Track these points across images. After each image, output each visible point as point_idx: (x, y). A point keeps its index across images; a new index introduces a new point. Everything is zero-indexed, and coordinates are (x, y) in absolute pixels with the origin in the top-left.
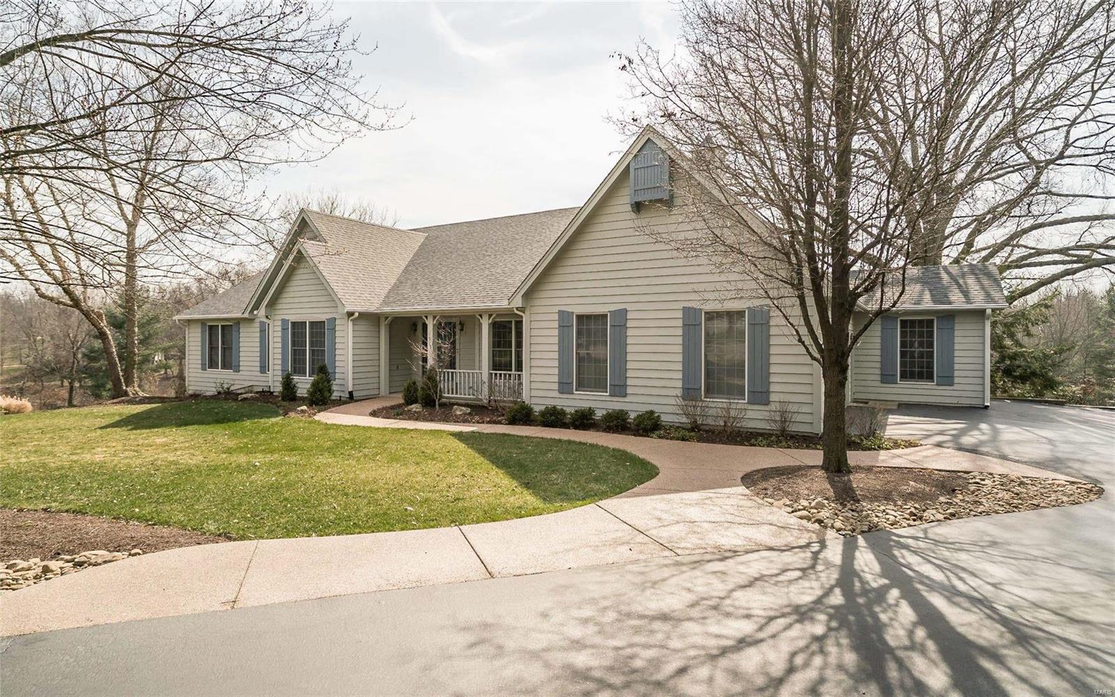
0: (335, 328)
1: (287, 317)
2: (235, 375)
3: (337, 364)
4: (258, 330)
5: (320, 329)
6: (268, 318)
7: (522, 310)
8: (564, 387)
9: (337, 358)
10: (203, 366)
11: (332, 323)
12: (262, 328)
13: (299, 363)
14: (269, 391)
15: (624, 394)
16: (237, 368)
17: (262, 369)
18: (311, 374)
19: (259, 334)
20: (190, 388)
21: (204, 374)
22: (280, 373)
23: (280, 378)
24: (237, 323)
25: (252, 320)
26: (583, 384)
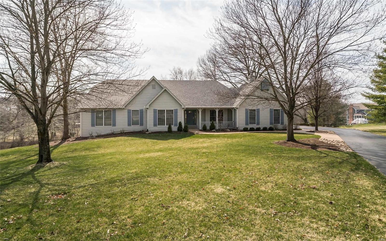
0: (177, 112)
1: (156, 109)
2: (114, 128)
3: (178, 122)
4: (127, 112)
5: (170, 112)
6: (148, 108)
7: (237, 108)
8: (247, 124)
9: (178, 120)
10: (93, 125)
11: (176, 110)
12: (129, 111)
13: (161, 122)
14: (148, 131)
15: (259, 125)
16: (114, 125)
17: (129, 125)
18: (167, 125)
19: (127, 114)
20: (83, 133)
21: (93, 128)
22: (153, 125)
23: (153, 127)
24: (114, 110)
25: (124, 109)
26: (250, 123)
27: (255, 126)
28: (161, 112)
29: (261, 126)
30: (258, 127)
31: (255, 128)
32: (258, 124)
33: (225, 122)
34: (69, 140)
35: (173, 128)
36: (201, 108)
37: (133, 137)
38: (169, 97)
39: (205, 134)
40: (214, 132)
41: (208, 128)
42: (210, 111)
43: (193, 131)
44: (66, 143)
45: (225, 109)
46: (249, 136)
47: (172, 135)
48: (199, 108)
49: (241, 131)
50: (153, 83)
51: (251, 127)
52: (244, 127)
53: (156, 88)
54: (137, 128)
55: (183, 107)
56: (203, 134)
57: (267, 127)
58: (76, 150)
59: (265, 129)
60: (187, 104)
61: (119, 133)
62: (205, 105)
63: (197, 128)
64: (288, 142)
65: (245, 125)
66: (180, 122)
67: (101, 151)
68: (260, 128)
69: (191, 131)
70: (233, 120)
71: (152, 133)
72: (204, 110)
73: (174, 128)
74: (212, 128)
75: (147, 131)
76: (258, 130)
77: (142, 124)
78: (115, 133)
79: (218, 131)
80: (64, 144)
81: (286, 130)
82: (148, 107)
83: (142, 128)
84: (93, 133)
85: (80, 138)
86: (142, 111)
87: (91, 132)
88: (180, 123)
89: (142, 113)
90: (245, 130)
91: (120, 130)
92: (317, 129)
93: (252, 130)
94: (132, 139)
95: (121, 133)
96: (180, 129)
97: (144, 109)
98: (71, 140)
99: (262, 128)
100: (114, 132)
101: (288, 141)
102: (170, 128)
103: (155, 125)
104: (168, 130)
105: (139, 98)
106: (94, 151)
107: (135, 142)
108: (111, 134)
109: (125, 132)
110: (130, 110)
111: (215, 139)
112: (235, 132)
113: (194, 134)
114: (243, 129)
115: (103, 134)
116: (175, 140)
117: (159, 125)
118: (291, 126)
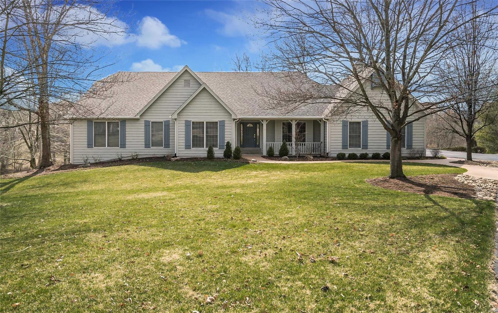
0: (224, 125)
1: (189, 119)
2: (122, 150)
3: (226, 141)
4: (144, 125)
5: (213, 125)
6: (176, 119)
7: (327, 120)
8: (344, 147)
9: (226, 139)
10: (90, 146)
11: (223, 123)
12: (147, 123)
13: (197, 142)
14: (175, 156)
15: (367, 148)
16: (123, 146)
17: (147, 146)
18: (207, 147)
19: (143, 128)
20: (75, 159)
21: (90, 150)
22: (184, 147)
23: (184, 149)
24: (124, 121)
25: (138, 120)
26: (351, 146)
27: (358, 151)
28: (198, 125)
29: (370, 152)
30: (364, 152)
31: (358, 155)
32: (365, 147)
33: (309, 143)
34: (49, 169)
35: (215, 152)
36: (267, 120)
37: (148, 165)
38: (210, 100)
39: (265, 164)
40: (285, 160)
41: (277, 153)
42: (284, 124)
43: (248, 158)
44: (44, 173)
45: (309, 121)
46: (341, 167)
47: (212, 163)
48: (262, 120)
49: (333, 159)
50: (186, 77)
51: (351, 152)
52: (338, 153)
53: (191, 86)
54: (159, 151)
55: (233, 117)
56: (262, 164)
57: (379, 152)
58: (48, 185)
59: (376, 157)
60: (243, 112)
61: (130, 160)
62: (273, 114)
63: (258, 153)
64: (391, 180)
65: (341, 149)
66: (228, 143)
67: (86, 187)
68: (367, 154)
69: (246, 158)
70: (322, 140)
71: (182, 160)
72: (272, 123)
73: (218, 153)
74: (284, 154)
75: (173, 157)
76: (364, 157)
77: (167, 145)
78: (123, 159)
79: (292, 158)
80: (38, 176)
81: (388, 158)
82: (175, 116)
83: (167, 151)
84: (89, 159)
85: (67, 167)
86: (167, 124)
87: (85, 156)
88: (228, 145)
89: (167, 126)
90: (341, 157)
91: (130, 154)
92: (469, 158)
93: (353, 157)
94: (144, 170)
95: (133, 159)
96: (227, 154)
97: (170, 120)
98: (52, 169)
99: (370, 155)
100: (122, 157)
101: (392, 177)
102: (210, 152)
103: (187, 147)
104: (208, 156)
105: (164, 102)
106: (73, 187)
107: (146, 173)
108: (117, 161)
109: (139, 157)
110: (149, 122)
111: (279, 172)
112: (322, 160)
113: (249, 163)
114: (336, 155)
115: (105, 159)
116: (210, 172)
117: (193, 146)
118: (397, 153)
